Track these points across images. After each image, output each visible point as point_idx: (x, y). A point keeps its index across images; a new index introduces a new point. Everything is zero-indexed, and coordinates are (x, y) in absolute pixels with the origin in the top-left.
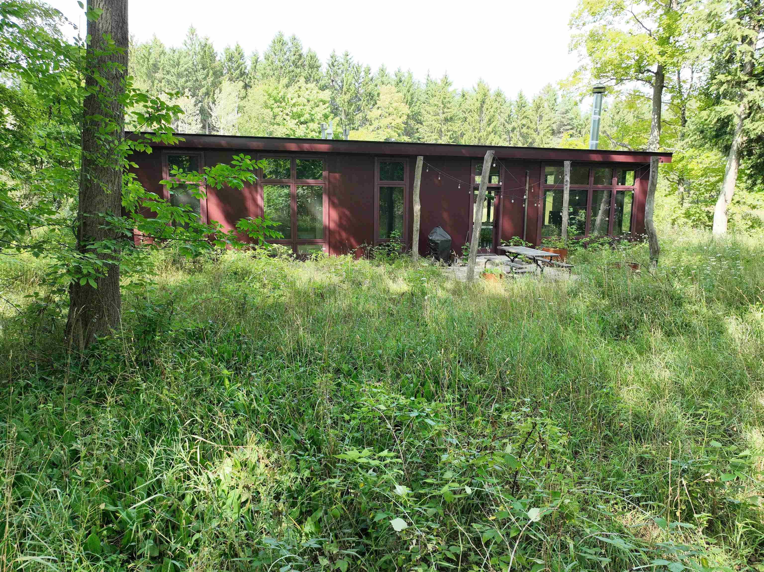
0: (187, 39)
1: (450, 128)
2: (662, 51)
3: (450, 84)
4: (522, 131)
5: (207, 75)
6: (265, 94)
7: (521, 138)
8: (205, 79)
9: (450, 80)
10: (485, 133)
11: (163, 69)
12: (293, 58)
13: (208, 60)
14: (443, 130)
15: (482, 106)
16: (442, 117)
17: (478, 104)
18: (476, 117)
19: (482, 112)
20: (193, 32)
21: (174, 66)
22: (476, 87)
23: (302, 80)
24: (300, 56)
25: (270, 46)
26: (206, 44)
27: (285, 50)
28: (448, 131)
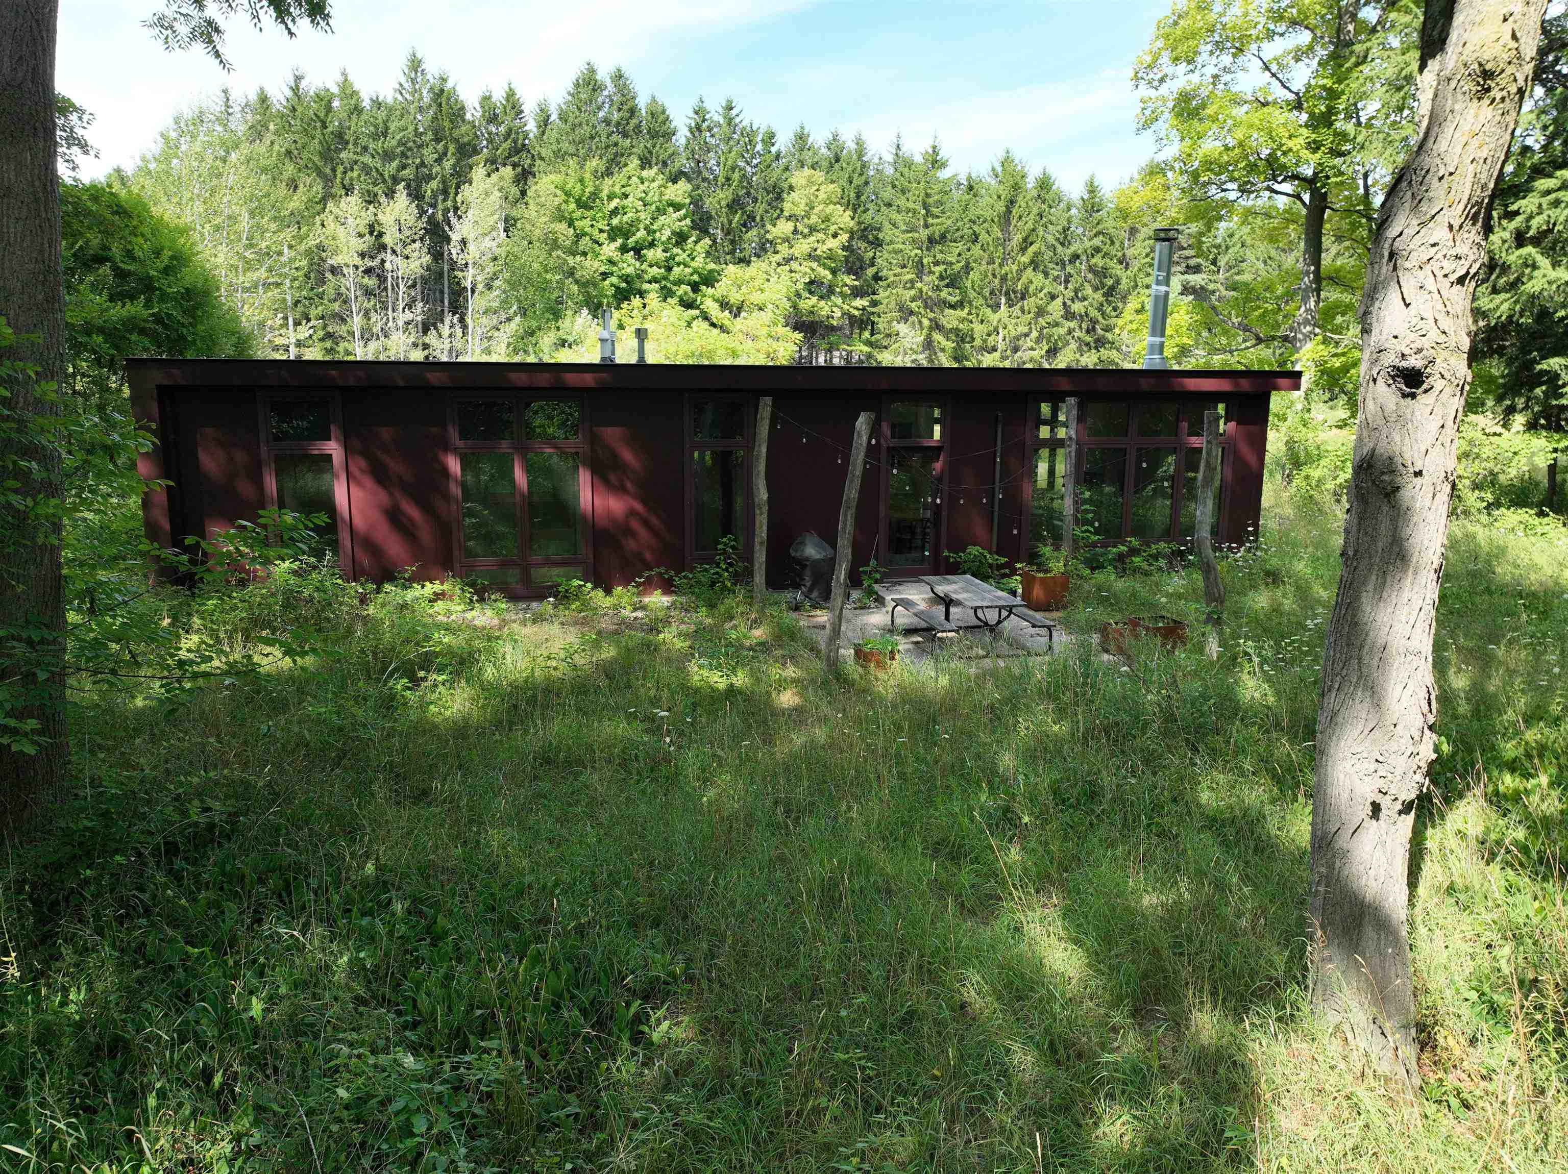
0: (403, 80)
1: (939, 257)
2: (1315, 141)
3: (943, 165)
4: (1093, 261)
5: (445, 154)
6: (559, 192)
7: (1090, 276)
8: (439, 161)
9: (943, 154)
10: (1015, 268)
11: (356, 144)
12: (616, 116)
13: (446, 124)
14: (925, 261)
15: (1009, 211)
16: (924, 234)
17: (1001, 207)
18: (997, 232)
19: (1008, 222)
20: (415, 65)
21: (375, 137)
22: (999, 169)
23: (635, 162)
24: (633, 111)
25: (569, 94)
26: (442, 91)
27: (600, 100)
28: (936, 263)
